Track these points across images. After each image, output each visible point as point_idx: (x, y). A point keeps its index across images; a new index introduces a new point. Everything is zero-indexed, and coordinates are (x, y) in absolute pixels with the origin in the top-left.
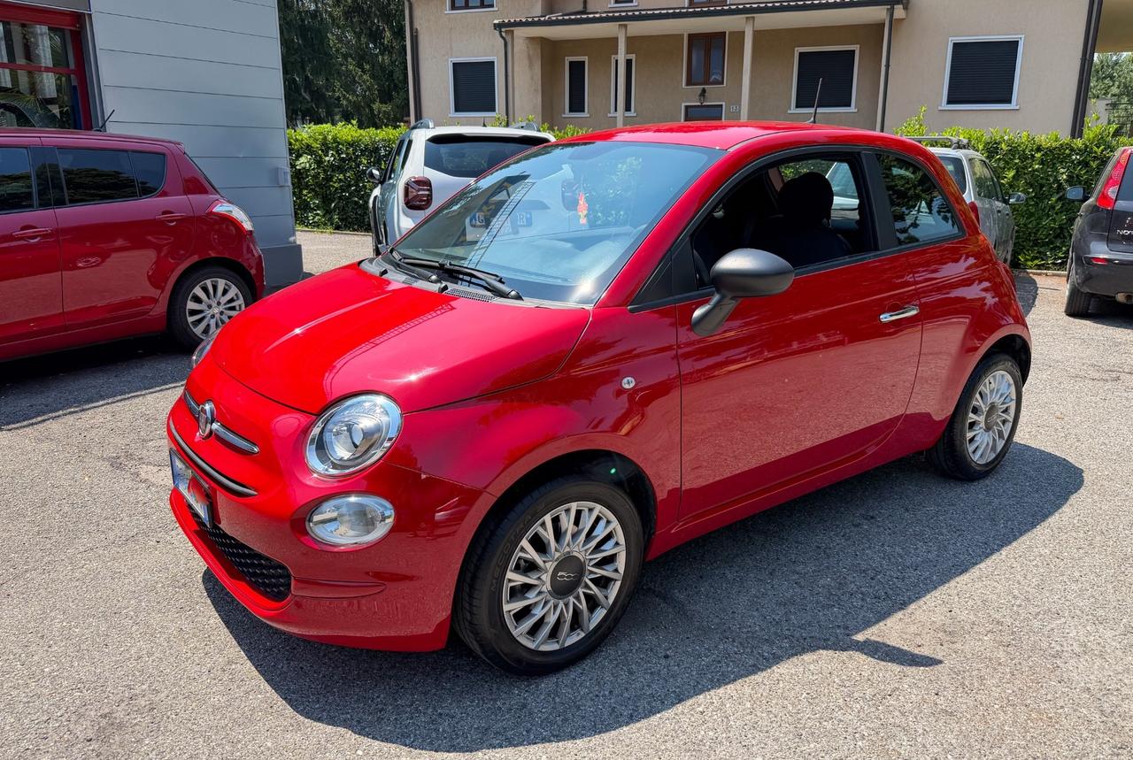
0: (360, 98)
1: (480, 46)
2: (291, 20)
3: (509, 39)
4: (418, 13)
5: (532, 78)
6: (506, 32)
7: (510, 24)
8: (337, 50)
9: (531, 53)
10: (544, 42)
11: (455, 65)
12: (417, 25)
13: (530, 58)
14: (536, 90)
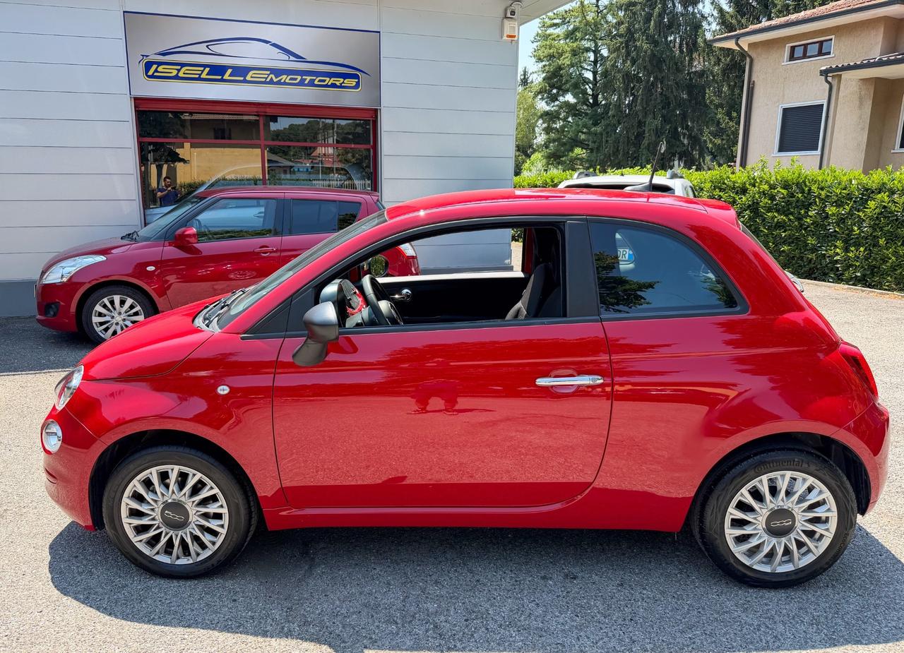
0: (724, 142)
1: (810, 92)
2: (680, 80)
3: (835, 83)
4: (756, 67)
5: (860, 118)
6: (833, 77)
7: (838, 69)
8: (711, 102)
9: (863, 93)
10: (878, 81)
11: (785, 111)
12: (754, 78)
13: (861, 99)
14: (863, 129)
